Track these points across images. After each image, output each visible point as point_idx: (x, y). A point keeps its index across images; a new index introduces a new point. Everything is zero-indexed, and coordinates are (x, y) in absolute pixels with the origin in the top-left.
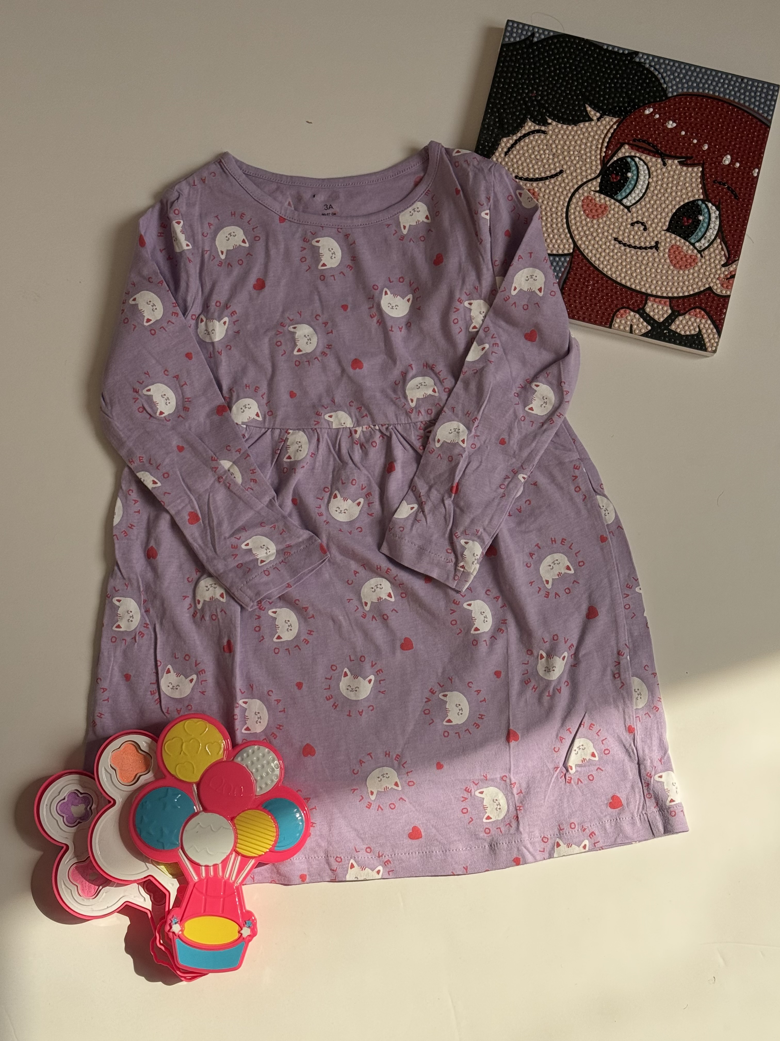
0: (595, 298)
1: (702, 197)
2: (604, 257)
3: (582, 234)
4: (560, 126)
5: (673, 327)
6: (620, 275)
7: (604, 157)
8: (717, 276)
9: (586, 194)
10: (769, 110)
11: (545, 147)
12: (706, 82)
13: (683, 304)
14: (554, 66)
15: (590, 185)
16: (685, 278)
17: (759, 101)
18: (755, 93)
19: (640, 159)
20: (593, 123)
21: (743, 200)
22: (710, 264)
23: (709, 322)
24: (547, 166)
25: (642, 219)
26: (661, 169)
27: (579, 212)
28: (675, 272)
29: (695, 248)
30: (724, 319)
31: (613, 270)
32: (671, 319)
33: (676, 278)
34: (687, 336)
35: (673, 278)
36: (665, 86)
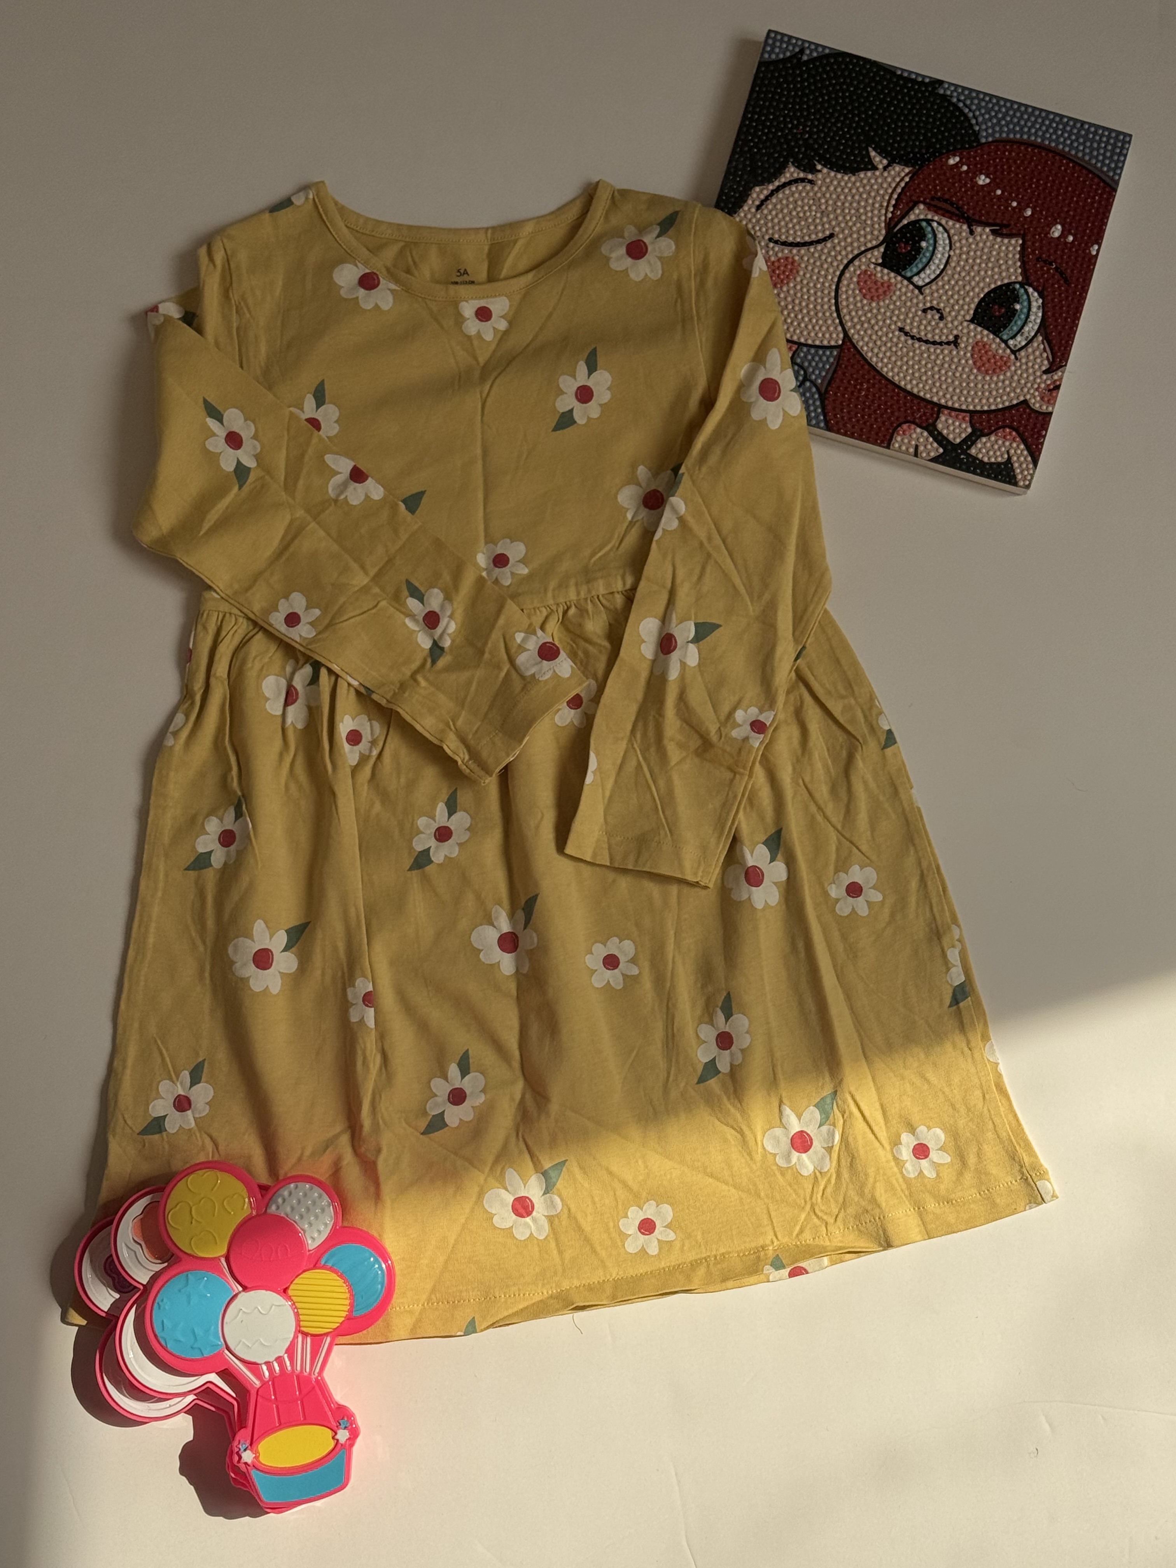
0: (869, 407)
1: (1020, 279)
2: (885, 353)
3: (856, 320)
4: (832, 174)
5: (973, 451)
6: (905, 377)
7: (890, 219)
8: (1036, 386)
9: (863, 267)
10: (1117, 167)
11: (811, 202)
12: (1033, 126)
13: (988, 421)
14: (829, 94)
15: (869, 256)
16: (993, 386)
17: (1104, 155)
18: (1099, 144)
19: (939, 224)
20: (877, 173)
21: (1076, 286)
22: (1027, 370)
23: (1022, 446)
24: (812, 228)
25: (938, 304)
26: (967, 239)
27: (853, 290)
28: (980, 378)
29: (1008, 346)
30: (1042, 444)
31: (896, 370)
32: (971, 440)
33: (980, 386)
34: (991, 464)
35: (976, 385)
36: (977, 128)
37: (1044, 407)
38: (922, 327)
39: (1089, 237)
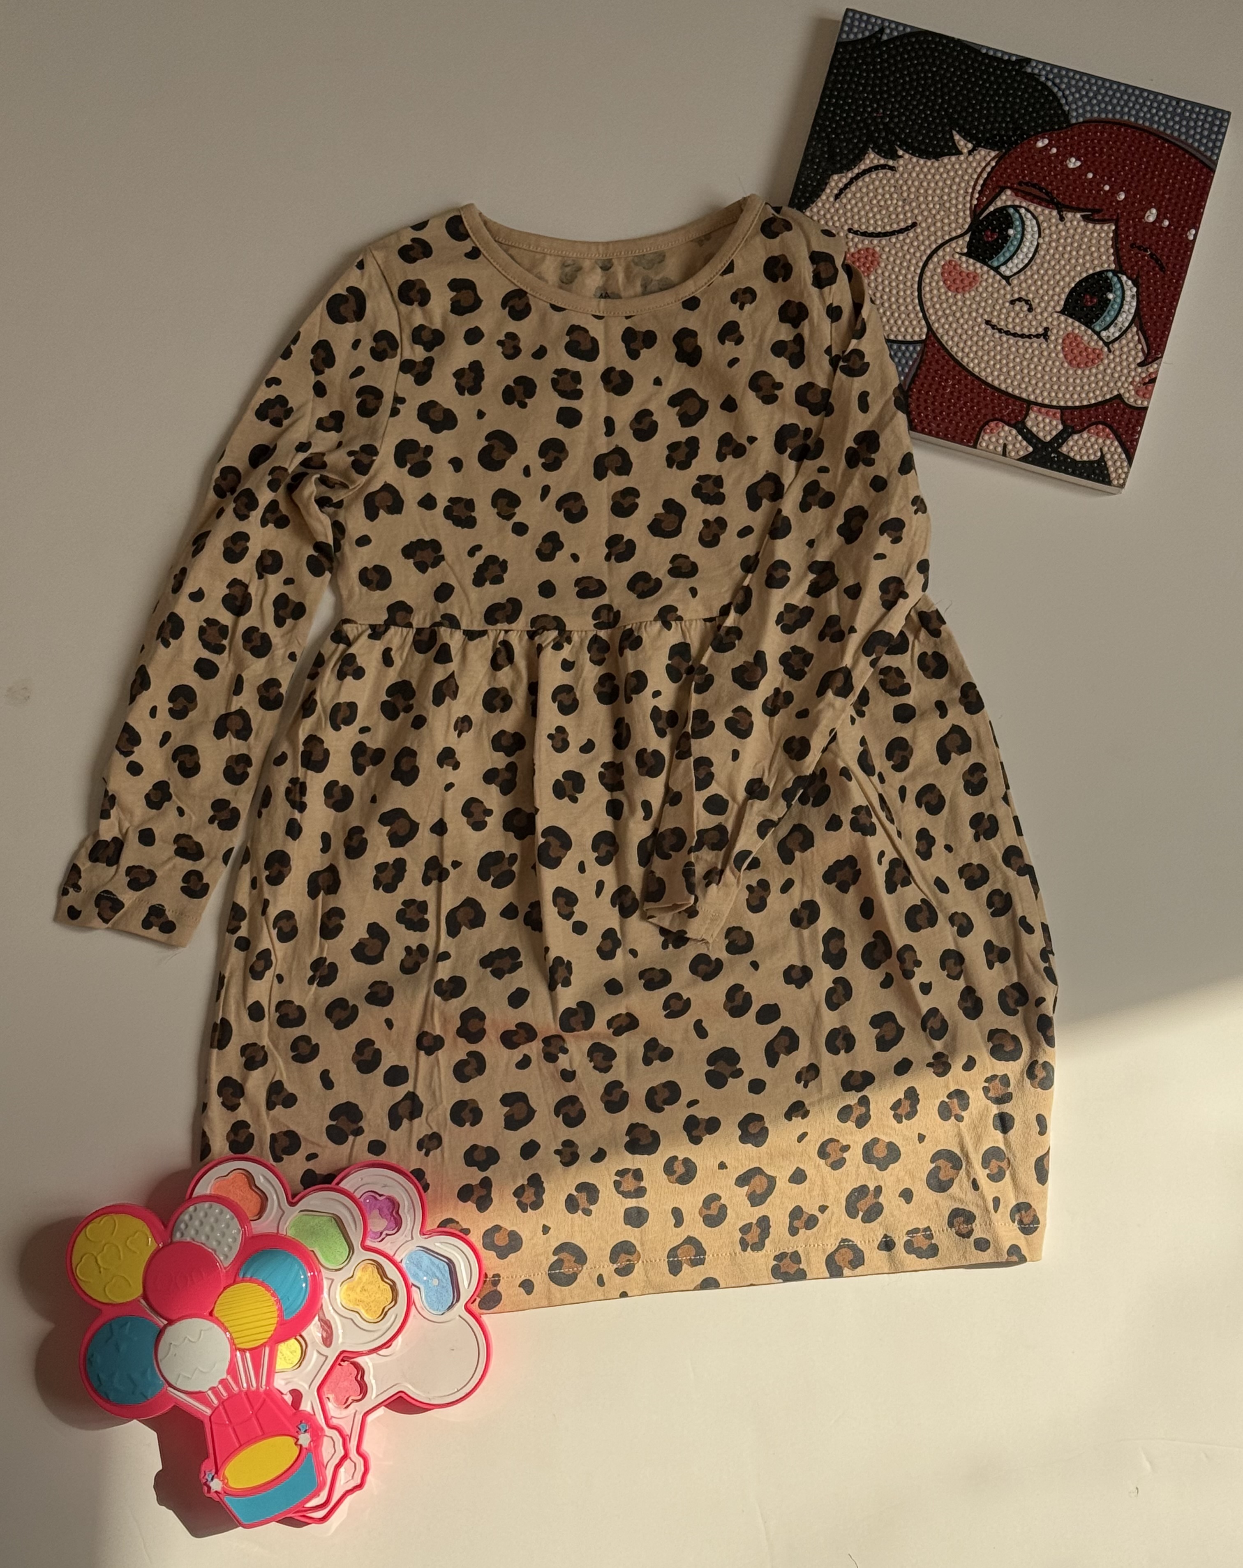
0: (954, 405)
1: (1113, 266)
3: (940, 313)
4: (915, 160)
5: (1064, 449)
6: (992, 373)
7: (976, 206)
8: (1130, 380)
9: (948, 258)
10: (1214, 146)
11: (892, 189)
12: (1126, 105)
13: (1081, 418)
14: (909, 74)
15: (954, 245)
16: (1085, 380)
17: (1201, 133)
18: (1196, 123)
19: (1027, 210)
20: (962, 158)
21: (1172, 273)
22: (1121, 363)
23: (1116, 443)
24: (894, 217)
25: (1027, 295)
26: (1057, 226)
27: (937, 283)
28: (1071, 372)
29: (1101, 339)
30: (1137, 440)
31: (983, 365)
32: (1062, 437)
33: (1071, 380)
34: (1084, 462)
35: (1067, 379)
36: (1067, 108)
37: (1139, 402)
38: (1010, 320)
39: (1186, 221)
